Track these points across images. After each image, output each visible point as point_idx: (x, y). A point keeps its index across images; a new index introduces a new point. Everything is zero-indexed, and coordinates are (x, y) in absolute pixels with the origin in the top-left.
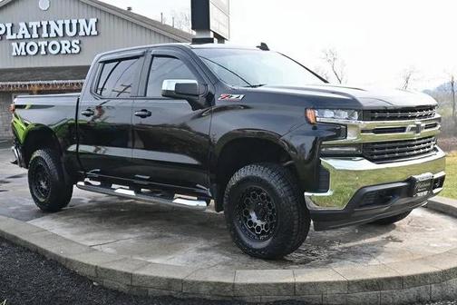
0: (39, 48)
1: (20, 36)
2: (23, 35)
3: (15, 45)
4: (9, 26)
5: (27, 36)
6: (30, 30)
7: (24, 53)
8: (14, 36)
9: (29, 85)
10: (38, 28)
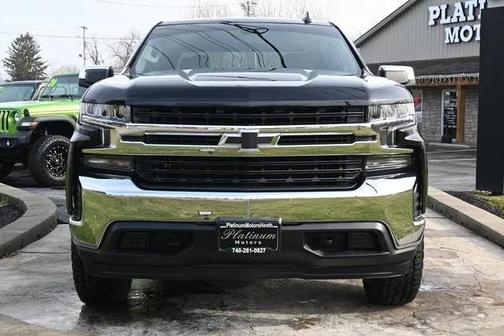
0: (474, 33)
1: (455, 20)
2: (458, 17)
3: (448, 30)
4: (444, 7)
5: (463, 18)
6: (465, 11)
7: (457, 40)
8: (448, 21)
9: (452, 79)
10: (474, 8)
